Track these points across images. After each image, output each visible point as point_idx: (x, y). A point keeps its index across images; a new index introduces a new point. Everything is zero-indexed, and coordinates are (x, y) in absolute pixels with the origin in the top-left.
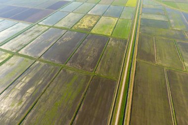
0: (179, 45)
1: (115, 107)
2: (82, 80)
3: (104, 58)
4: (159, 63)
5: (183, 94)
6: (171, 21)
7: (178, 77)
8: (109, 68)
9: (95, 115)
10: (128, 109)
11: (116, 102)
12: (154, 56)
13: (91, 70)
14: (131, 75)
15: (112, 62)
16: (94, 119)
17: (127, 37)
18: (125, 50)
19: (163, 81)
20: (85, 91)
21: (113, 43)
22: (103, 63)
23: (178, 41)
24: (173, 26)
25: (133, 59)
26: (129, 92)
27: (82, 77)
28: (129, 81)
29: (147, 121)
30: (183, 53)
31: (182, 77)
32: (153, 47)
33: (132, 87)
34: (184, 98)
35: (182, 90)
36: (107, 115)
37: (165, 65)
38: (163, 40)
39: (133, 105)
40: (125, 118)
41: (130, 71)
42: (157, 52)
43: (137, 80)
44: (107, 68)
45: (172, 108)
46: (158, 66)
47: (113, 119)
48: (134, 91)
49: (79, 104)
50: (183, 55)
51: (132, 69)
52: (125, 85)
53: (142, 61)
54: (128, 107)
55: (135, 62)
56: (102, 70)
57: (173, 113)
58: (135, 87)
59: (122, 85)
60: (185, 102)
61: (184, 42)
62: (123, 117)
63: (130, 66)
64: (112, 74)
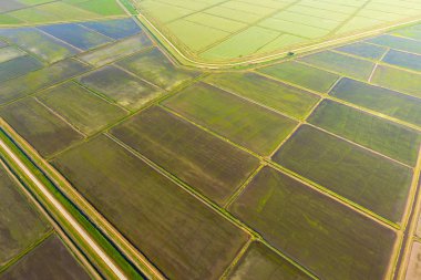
0: (87, 84)
4: (88, 131)
5: (158, 145)
6: (33, 50)
7: (132, 128)
8: (6, 233)
10: (125, 247)
11: (95, 263)
12: (69, 129)
14: (67, 194)
19: (122, 152)
23: (79, 78)
24: (45, 57)
25: (39, 165)
26: (97, 224)
28: (76, 207)
29: (162, 227)
31: (136, 125)
33: (92, 209)
34: (163, 148)
35: (152, 141)
37: (99, 128)
38: (53, 91)
40: (137, 264)
41: (56, 190)
42: (67, 119)
43: (88, 191)
45: (166, 175)
46: (92, 138)
51: (57, 183)
52: (77, 221)
53: (58, 154)
54: (122, 244)
55: (49, 167)
57: (173, 179)
59: (71, 227)
60: (169, 151)
61: (88, 74)
62: (132, 269)
63: (48, 183)
64: (29, 234)
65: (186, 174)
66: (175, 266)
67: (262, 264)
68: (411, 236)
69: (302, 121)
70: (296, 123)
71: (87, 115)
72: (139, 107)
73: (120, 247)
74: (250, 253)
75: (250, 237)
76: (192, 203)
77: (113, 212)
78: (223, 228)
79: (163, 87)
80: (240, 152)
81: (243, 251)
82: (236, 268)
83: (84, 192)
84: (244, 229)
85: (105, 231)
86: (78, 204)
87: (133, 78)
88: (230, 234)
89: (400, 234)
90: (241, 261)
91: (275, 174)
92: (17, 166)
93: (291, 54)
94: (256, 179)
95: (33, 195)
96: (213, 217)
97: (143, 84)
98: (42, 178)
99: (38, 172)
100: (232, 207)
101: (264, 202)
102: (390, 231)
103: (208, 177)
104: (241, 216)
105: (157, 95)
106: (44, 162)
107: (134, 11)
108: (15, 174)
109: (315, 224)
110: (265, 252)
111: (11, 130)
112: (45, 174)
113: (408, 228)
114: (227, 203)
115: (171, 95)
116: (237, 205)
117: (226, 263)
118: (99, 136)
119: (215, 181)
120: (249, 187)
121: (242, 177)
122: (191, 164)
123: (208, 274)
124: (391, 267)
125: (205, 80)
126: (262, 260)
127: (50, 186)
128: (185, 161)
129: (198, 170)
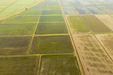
65: (8, 52)
67: (47, 60)
68: (72, 34)
69: (38, 22)
70: (37, 24)
74: (42, 60)
75: (40, 56)
82: (40, 66)
84: (37, 55)
88: (34, 59)
89: (70, 35)
91: (38, 37)
93: (26, 9)
94: (33, 41)
102: (68, 35)
109: (54, 43)
113: (70, 33)
114: (28, 52)
116: (31, 50)
117: (37, 67)
119: (21, 48)
122: (9, 48)
124: (72, 42)
126: (46, 59)
129: (13, 49)
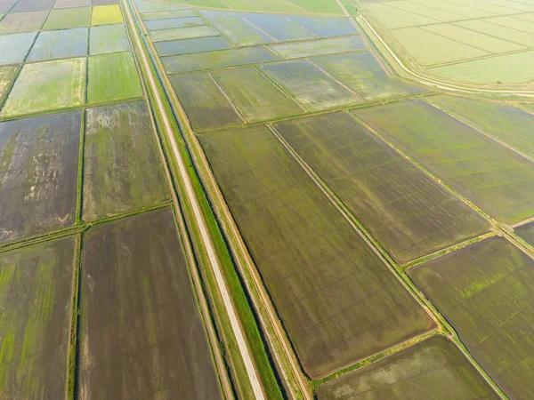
0: (268, 72)
1: (204, 273)
2: (42, 268)
3: (94, 169)
4: (251, 118)
5: (329, 155)
6: (227, 32)
7: (303, 130)
8: (126, 186)
9: (153, 339)
10: (240, 255)
11: (199, 256)
13: (63, 221)
14: (201, 173)
15: (126, 167)
16: (156, 352)
17: (139, 94)
18: (149, 123)
19: (280, 149)
20: (74, 292)
21: (104, 120)
22: (97, 181)
24: (235, 40)
25: (186, 136)
26: (219, 215)
27: (36, 260)
28: (204, 189)
29: (299, 253)
30: (284, 83)
31: (309, 126)
32: (218, 91)
33: (220, 197)
34: (335, 161)
35: (324, 150)
36: (192, 311)
37: (263, 118)
39: (247, 237)
40: (246, 281)
41: (191, 164)
42: (233, 100)
43: (224, 177)
44: (118, 188)
45: (328, 193)
46: (251, 126)
47: (215, 310)
48: (231, 204)
49: (70, 349)
50: (287, 86)
51: (195, 158)
52: (199, 204)
53: (207, 130)
54: (238, 250)
55: (195, 140)
56: (106, 201)
57: (336, 203)
58: (227, 194)
59: (190, 207)
60: (341, 167)
62: (239, 284)
63: (186, 154)
64: (147, 198)
66: (297, 307)
71: (255, 101)
72: (320, 108)
73: (234, 252)
76: (352, 240)
77: (242, 210)
78: (390, 293)
79: (362, 95)
80: (456, 203)
81: (416, 340)
83: (219, 176)
85: (224, 227)
86: (207, 186)
87: (324, 77)
90: (407, 354)
92: (164, 130)
95: (167, 161)
96: (379, 271)
97: (337, 86)
98: (183, 149)
99: (182, 142)
100: (416, 271)
101: (480, 287)
103: (390, 217)
104: (429, 289)
105: (351, 101)
106: (192, 134)
107: (354, 11)
108: (159, 136)
110: (457, 361)
111: (174, 96)
112: (187, 146)
115: (369, 105)
118: (260, 125)
120: (455, 255)
121: (449, 236)
123: (343, 344)
125: (429, 100)
127: (187, 159)
128: (362, 186)
